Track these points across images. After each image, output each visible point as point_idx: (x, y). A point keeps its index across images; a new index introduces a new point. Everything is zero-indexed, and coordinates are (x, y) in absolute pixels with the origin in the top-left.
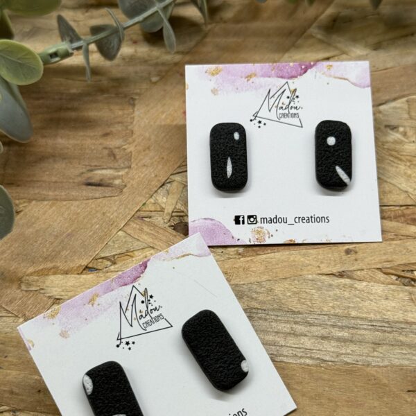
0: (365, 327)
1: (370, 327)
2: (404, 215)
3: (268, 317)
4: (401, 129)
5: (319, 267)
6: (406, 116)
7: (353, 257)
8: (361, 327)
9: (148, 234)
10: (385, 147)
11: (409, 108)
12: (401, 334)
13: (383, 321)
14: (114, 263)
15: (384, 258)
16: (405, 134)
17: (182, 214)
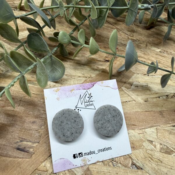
4: (154, 143)
6: (156, 137)
11: (157, 133)
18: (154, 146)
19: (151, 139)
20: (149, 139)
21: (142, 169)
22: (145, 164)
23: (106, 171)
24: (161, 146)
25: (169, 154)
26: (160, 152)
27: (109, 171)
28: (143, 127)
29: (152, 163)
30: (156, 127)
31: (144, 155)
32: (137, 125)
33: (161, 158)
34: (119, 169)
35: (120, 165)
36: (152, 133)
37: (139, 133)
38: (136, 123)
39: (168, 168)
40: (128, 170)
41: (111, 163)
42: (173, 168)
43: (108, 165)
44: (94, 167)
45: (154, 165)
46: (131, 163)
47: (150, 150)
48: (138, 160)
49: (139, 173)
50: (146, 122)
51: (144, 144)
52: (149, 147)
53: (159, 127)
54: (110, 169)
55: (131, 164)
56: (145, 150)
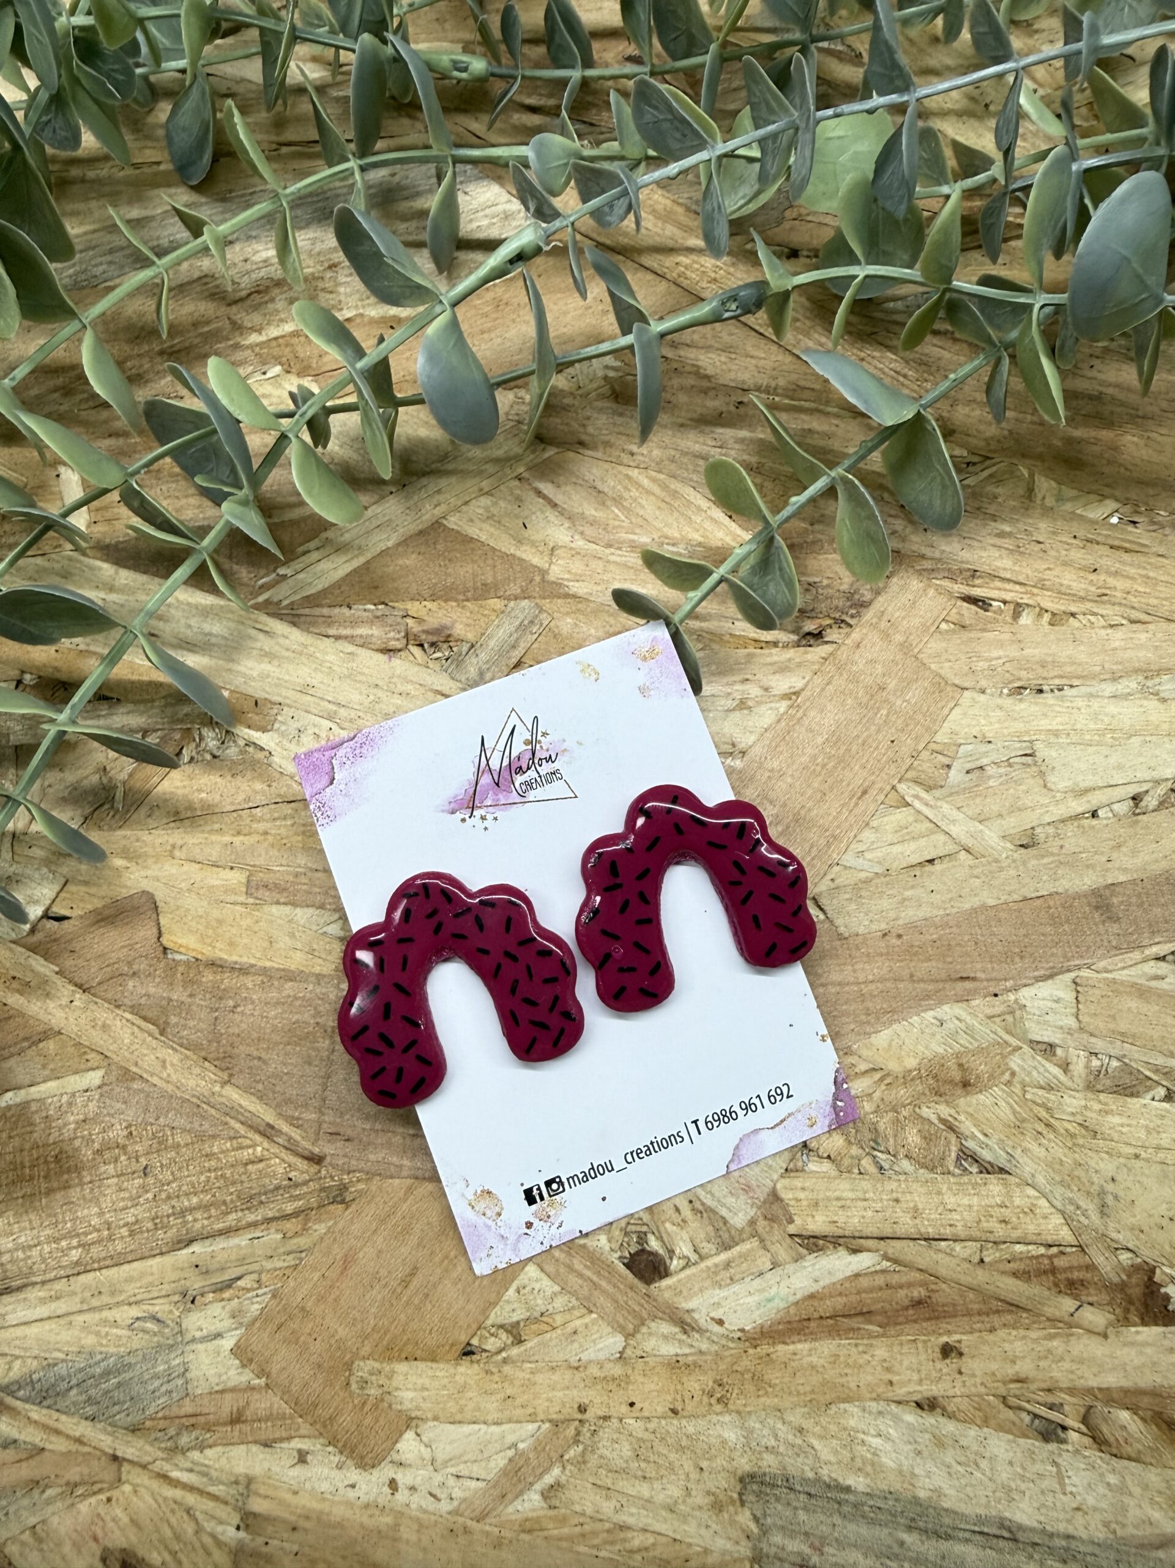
0: (967, 1535)
1: (978, 1537)
2: (1053, 1270)
3: (792, 1496)
4: (1059, 1051)
5: (891, 1383)
6: (1072, 1022)
7: (953, 1363)
8: (961, 1534)
9: (580, 1275)
10: (1028, 1096)
11: (1078, 1002)
12: (1031, 1557)
13: (1002, 1526)
14: (519, 1341)
15: (1011, 1371)
16: (1065, 1067)
17: (644, 1229)
18: (1059, 1066)
19: (1047, 1036)
20: (1039, 1039)
21: (1002, 1170)
22: (1019, 1150)
23: (850, 1195)
24: (1095, 1063)
25: (1132, 1095)
26: (1090, 1087)
27: (860, 1195)
28: (1009, 984)
29: (1049, 1140)
30: (1073, 975)
31: (1014, 1112)
32: (979, 975)
33: (1094, 1115)
34: (906, 1180)
35: (906, 1165)
36: (1054, 1005)
37: (989, 1011)
38: (977, 968)
39: (1120, 1155)
40: (944, 1184)
41: (867, 1163)
42: (1143, 1155)
43: (856, 1171)
44: (799, 1185)
45: (1059, 1152)
46: (954, 1149)
47: (1042, 1088)
48: (986, 1135)
49: (991, 1187)
50: (1022, 958)
51: (1015, 1062)
52: (1035, 1073)
53: (1085, 973)
54: (865, 1184)
55: (953, 1155)
56: (1017, 1089)
